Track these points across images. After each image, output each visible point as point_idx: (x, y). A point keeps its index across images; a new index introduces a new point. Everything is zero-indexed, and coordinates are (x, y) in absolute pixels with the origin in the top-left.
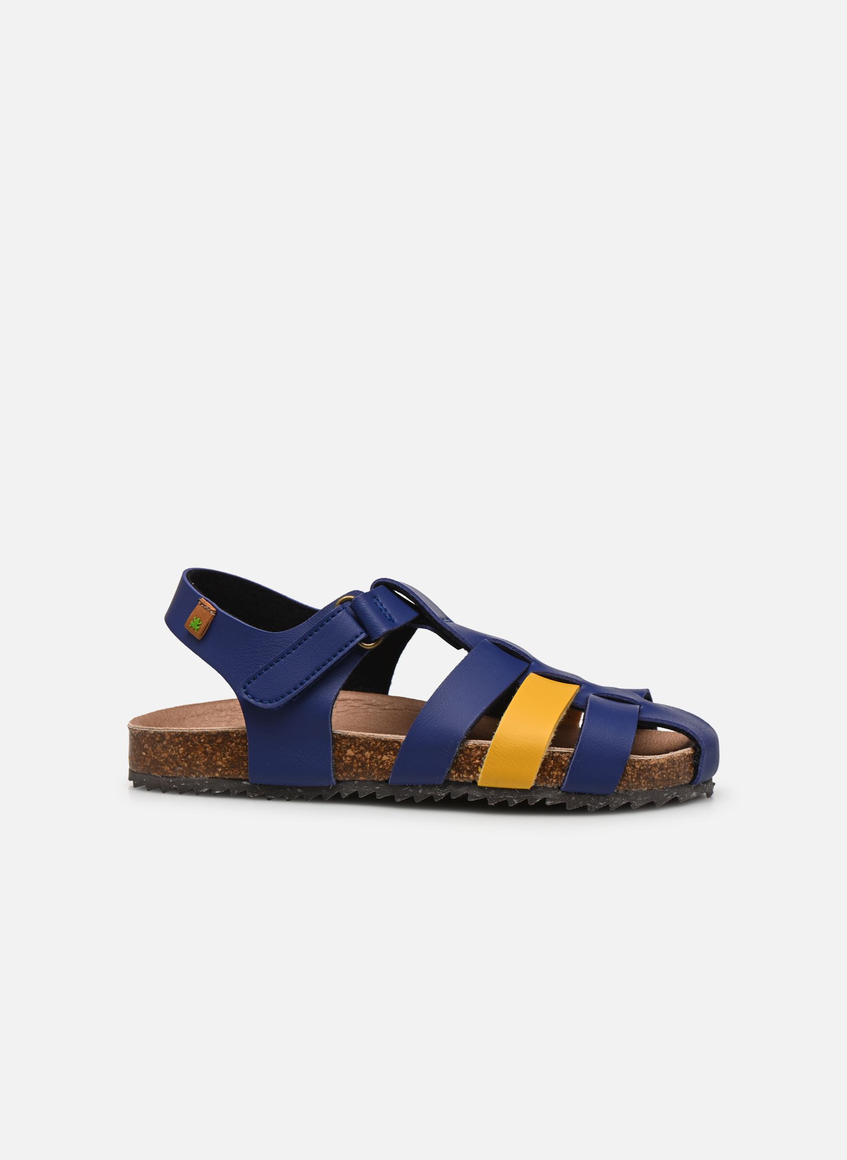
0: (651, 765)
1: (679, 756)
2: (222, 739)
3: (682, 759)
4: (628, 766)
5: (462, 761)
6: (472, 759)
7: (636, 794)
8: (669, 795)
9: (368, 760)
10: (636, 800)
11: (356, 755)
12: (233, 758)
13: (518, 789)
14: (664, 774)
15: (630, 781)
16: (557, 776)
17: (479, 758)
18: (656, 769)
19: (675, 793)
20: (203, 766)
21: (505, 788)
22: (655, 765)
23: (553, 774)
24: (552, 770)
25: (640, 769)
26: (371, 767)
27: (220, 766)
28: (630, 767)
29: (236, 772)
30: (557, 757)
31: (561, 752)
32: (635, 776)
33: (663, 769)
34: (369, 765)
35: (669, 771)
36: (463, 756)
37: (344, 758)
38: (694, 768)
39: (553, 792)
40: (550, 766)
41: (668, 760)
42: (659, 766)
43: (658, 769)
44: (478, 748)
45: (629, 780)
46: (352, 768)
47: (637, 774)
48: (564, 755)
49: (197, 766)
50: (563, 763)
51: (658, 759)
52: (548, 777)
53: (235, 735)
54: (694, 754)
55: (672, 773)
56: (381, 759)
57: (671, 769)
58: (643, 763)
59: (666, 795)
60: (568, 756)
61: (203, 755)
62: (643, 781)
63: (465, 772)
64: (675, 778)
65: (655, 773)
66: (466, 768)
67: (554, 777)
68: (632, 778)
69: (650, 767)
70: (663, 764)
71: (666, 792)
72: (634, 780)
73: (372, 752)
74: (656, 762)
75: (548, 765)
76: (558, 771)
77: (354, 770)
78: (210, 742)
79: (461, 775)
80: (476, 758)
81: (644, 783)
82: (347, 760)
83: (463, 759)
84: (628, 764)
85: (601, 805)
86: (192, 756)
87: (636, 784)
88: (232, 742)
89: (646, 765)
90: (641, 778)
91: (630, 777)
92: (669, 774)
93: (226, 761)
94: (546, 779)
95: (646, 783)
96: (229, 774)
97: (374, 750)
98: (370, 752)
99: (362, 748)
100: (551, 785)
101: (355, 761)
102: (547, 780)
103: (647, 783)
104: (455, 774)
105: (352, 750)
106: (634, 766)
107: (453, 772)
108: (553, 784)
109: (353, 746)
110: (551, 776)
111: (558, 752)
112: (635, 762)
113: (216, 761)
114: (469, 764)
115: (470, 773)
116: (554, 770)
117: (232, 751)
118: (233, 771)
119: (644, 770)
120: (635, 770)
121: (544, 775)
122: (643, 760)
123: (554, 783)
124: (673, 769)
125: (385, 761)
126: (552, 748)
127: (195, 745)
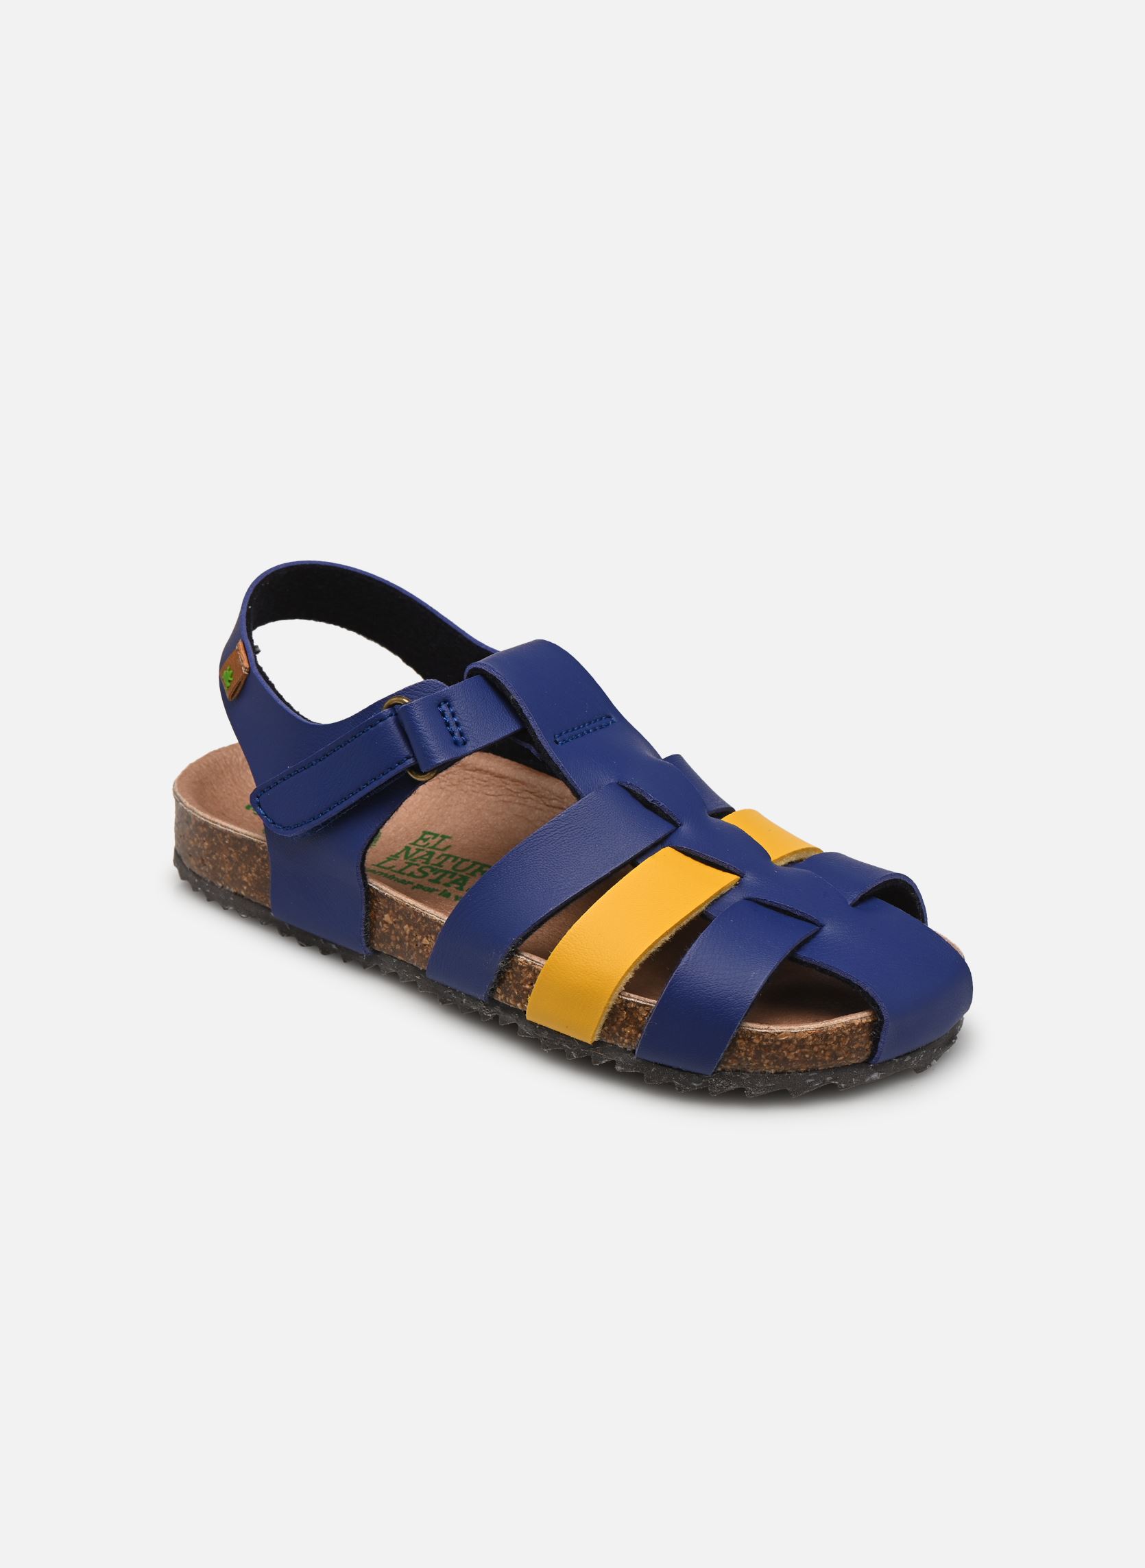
0: (781, 1041)
1: (838, 1028)
2: (248, 848)
3: (847, 1032)
4: (739, 1039)
5: (510, 980)
6: (522, 981)
7: (755, 1076)
8: (815, 1082)
9: (407, 937)
10: (752, 1086)
11: (394, 925)
12: (260, 877)
13: (578, 1040)
14: (807, 1053)
15: (744, 1059)
16: (630, 1035)
17: (529, 983)
18: (792, 1047)
19: (828, 1079)
20: (228, 876)
21: (562, 1034)
22: (789, 1042)
23: (625, 1032)
24: (623, 1025)
25: (760, 1045)
26: (410, 946)
27: (246, 884)
28: (744, 1040)
29: (262, 898)
30: (632, 1008)
31: (638, 1003)
32: (752, 1053)
33: (804, 1046)
34: (407, 944)
35: (816, 1049)
36: (512, 973)
37: (380, 923)
38: (873, 1043)
39: (626, 1055)
40: (621, 1019)
41: (815, 1035)
42: (795, 1042)
43: (794, 1047)
44: (530, 968)
45: (741, 1058)
46: (390, 941)
47: (756, 1051)
48: (641, 1008)
49: (223, 873)
50: (641, 1019)
51: (795, 1033)
52: (617, 1034)
53: (261, 848)
54: (873, 1022)
55: (822, 1052)
56: (421, 940)
57: (820, 1047)
58: (766, 1037)
59: (810, 1081)
60: (648, 1011)
61: (228, 860)
62: (767, 1061)
63: (512, 996)
64: (827, 1058)
65: (789, 1052)
66: (513, 991)
67: (626, 1036)
68: (746, 1056)
69: (778, 1043)
70: (803, 1040)
71: (810, 1078)
72: (750, 1059)
73: (412, 928)
74: (791, 1037)
75: (618, 1015)
76: (632, 1028)
77: (392, 944)
78: (235, 847)
79: (507, 999)
80: (526, 982)
81: (768, 1064)
82: (385, 928)
83: (511, 977)
84: (741, 1037)
85: (694, 1087)
86: (216, 857)
87: (754, 1064)
88: (258, 857)
89: (772, 1040)
90: (763, 1056)
91: (743, 1054)
92: (816, 1053)
93: (252, 880)
94: (614, 1036)
95: (772, 1063)
96: (255, 897)
97: (414, 927)
98: (409, 926)
99: (400, 918)
100: (622, 1045)
101: (393, 933)
102: (616, 1036)
103: (774, 1065)
104: (501, 995)
105: (390, 916)
106: (750, 1040)
107: (499, 991)
108: (624, 1044)
109: (391, 911)
110: (622, 1034)
111: (634, 1002)
112: (752, 1034)
113: (241, 875)
114: (518, 986)
115: (518, 999)
116: (627, 1026)
117: (258, 868)
118: (259, 895)
119: (768, 1048)
120: (753, 1045)
121: (613, 1030)
122: (766, 1033)
123: (626, 1044)
124: (824, 1046)
125: (425, 945)
126: (627, 994)
127: (219, 844)
